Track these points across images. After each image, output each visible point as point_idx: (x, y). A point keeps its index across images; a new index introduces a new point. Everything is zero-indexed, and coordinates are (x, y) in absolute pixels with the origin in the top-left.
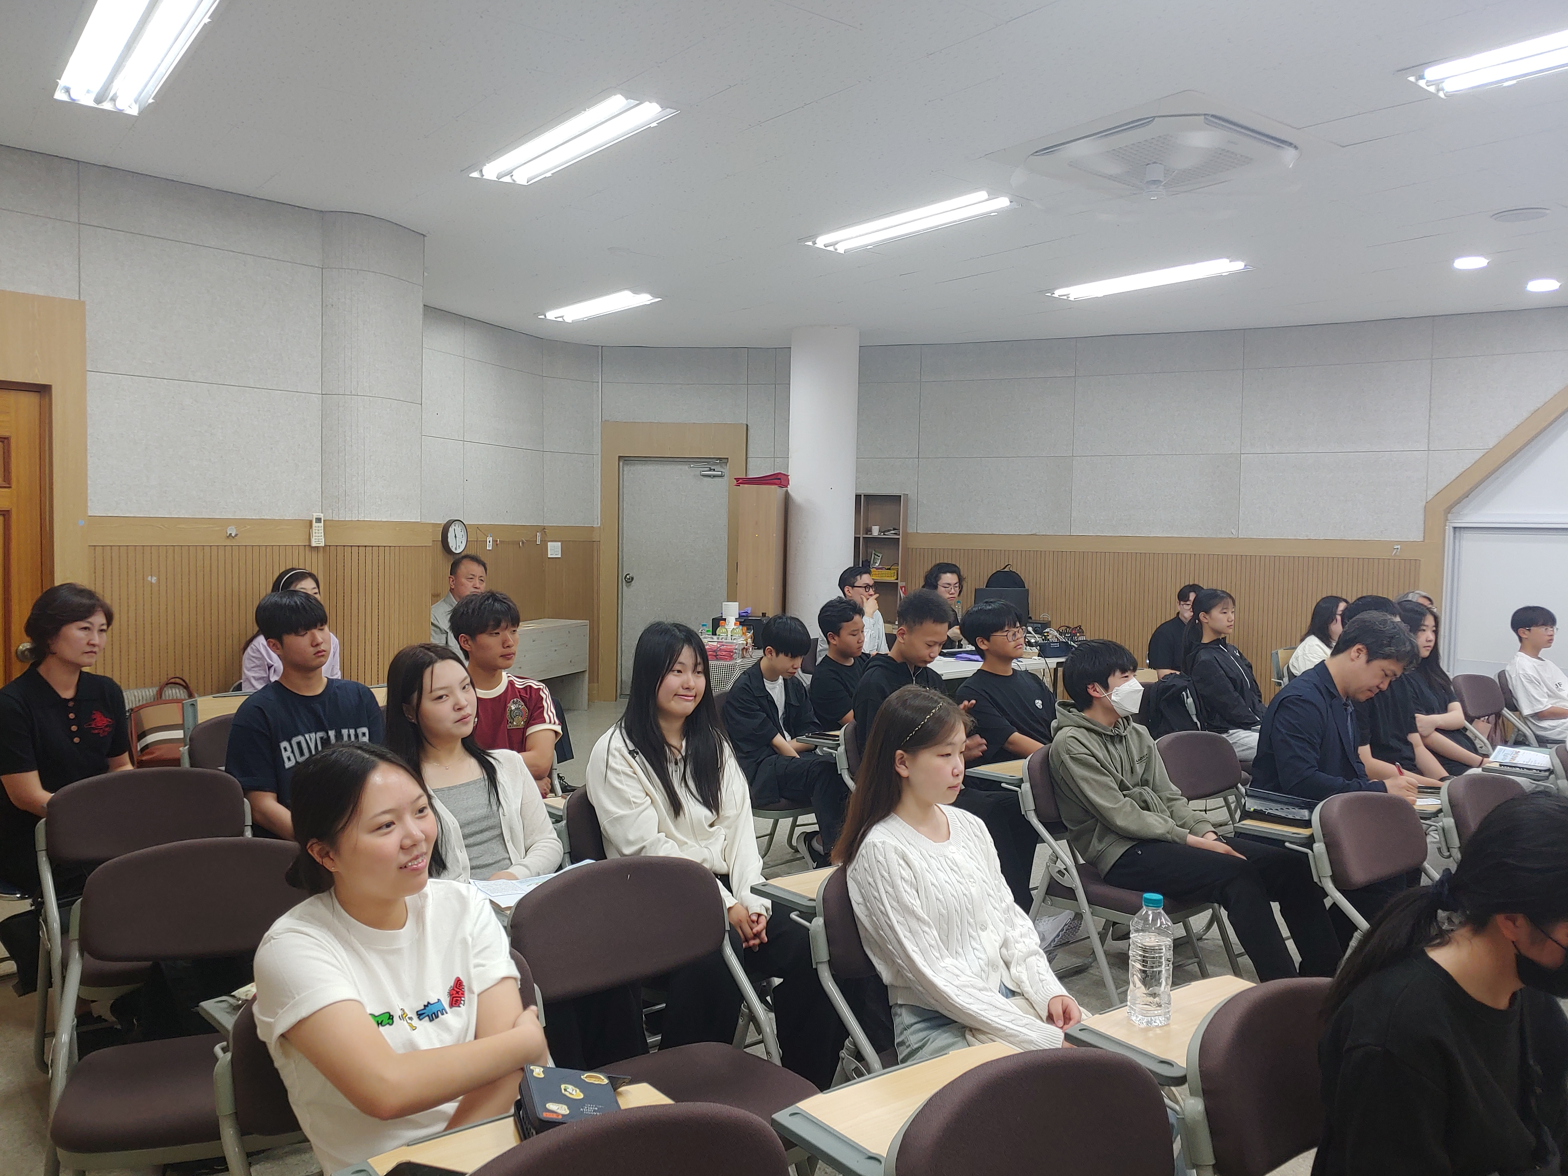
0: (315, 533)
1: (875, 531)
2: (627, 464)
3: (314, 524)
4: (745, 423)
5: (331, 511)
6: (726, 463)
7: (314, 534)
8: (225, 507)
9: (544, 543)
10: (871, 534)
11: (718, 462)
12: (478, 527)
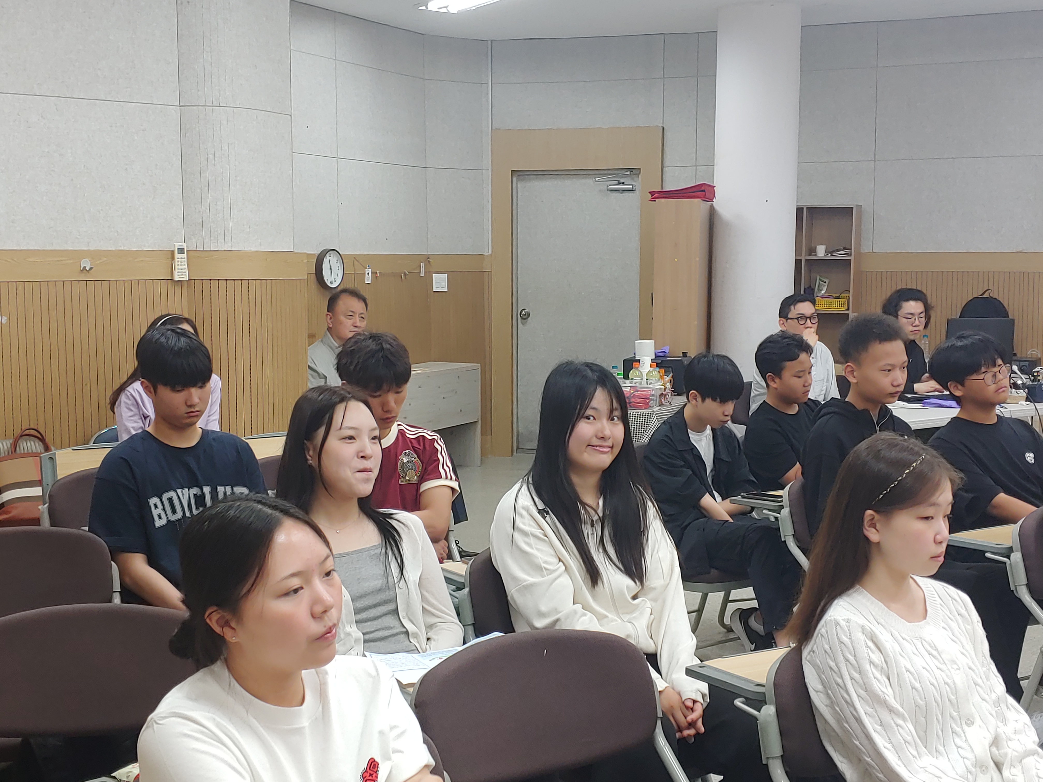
0: (178, 265)
1: (821, 252)
2: (522, 180)
3: (177, 255)
4: (661, 125)
5: (194, 240)
6: (638, 174)
7: (177, 267)
8: (78, 237)
9: (429, 274)
10: (816, 255)
11: (629, 173)
12: (355, 258)
